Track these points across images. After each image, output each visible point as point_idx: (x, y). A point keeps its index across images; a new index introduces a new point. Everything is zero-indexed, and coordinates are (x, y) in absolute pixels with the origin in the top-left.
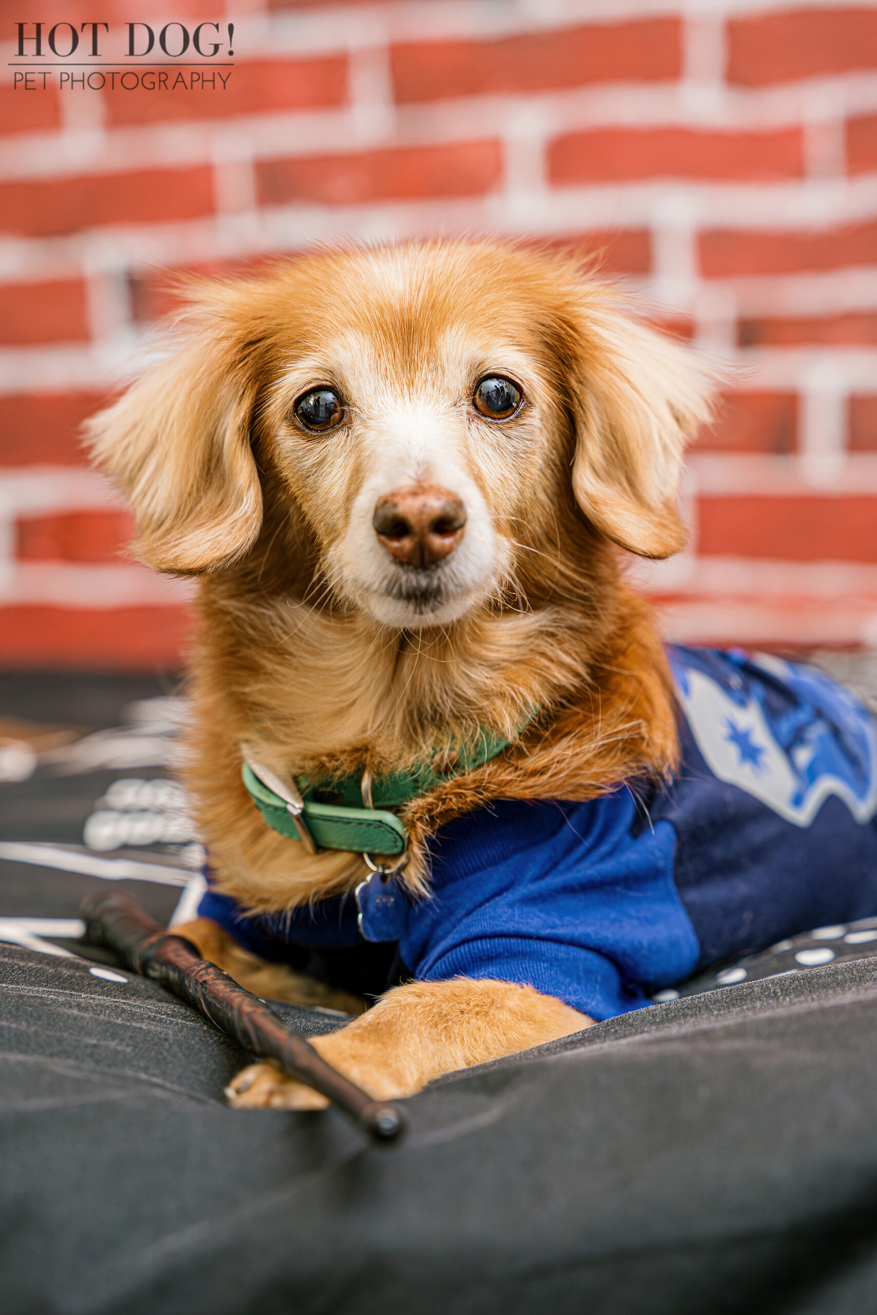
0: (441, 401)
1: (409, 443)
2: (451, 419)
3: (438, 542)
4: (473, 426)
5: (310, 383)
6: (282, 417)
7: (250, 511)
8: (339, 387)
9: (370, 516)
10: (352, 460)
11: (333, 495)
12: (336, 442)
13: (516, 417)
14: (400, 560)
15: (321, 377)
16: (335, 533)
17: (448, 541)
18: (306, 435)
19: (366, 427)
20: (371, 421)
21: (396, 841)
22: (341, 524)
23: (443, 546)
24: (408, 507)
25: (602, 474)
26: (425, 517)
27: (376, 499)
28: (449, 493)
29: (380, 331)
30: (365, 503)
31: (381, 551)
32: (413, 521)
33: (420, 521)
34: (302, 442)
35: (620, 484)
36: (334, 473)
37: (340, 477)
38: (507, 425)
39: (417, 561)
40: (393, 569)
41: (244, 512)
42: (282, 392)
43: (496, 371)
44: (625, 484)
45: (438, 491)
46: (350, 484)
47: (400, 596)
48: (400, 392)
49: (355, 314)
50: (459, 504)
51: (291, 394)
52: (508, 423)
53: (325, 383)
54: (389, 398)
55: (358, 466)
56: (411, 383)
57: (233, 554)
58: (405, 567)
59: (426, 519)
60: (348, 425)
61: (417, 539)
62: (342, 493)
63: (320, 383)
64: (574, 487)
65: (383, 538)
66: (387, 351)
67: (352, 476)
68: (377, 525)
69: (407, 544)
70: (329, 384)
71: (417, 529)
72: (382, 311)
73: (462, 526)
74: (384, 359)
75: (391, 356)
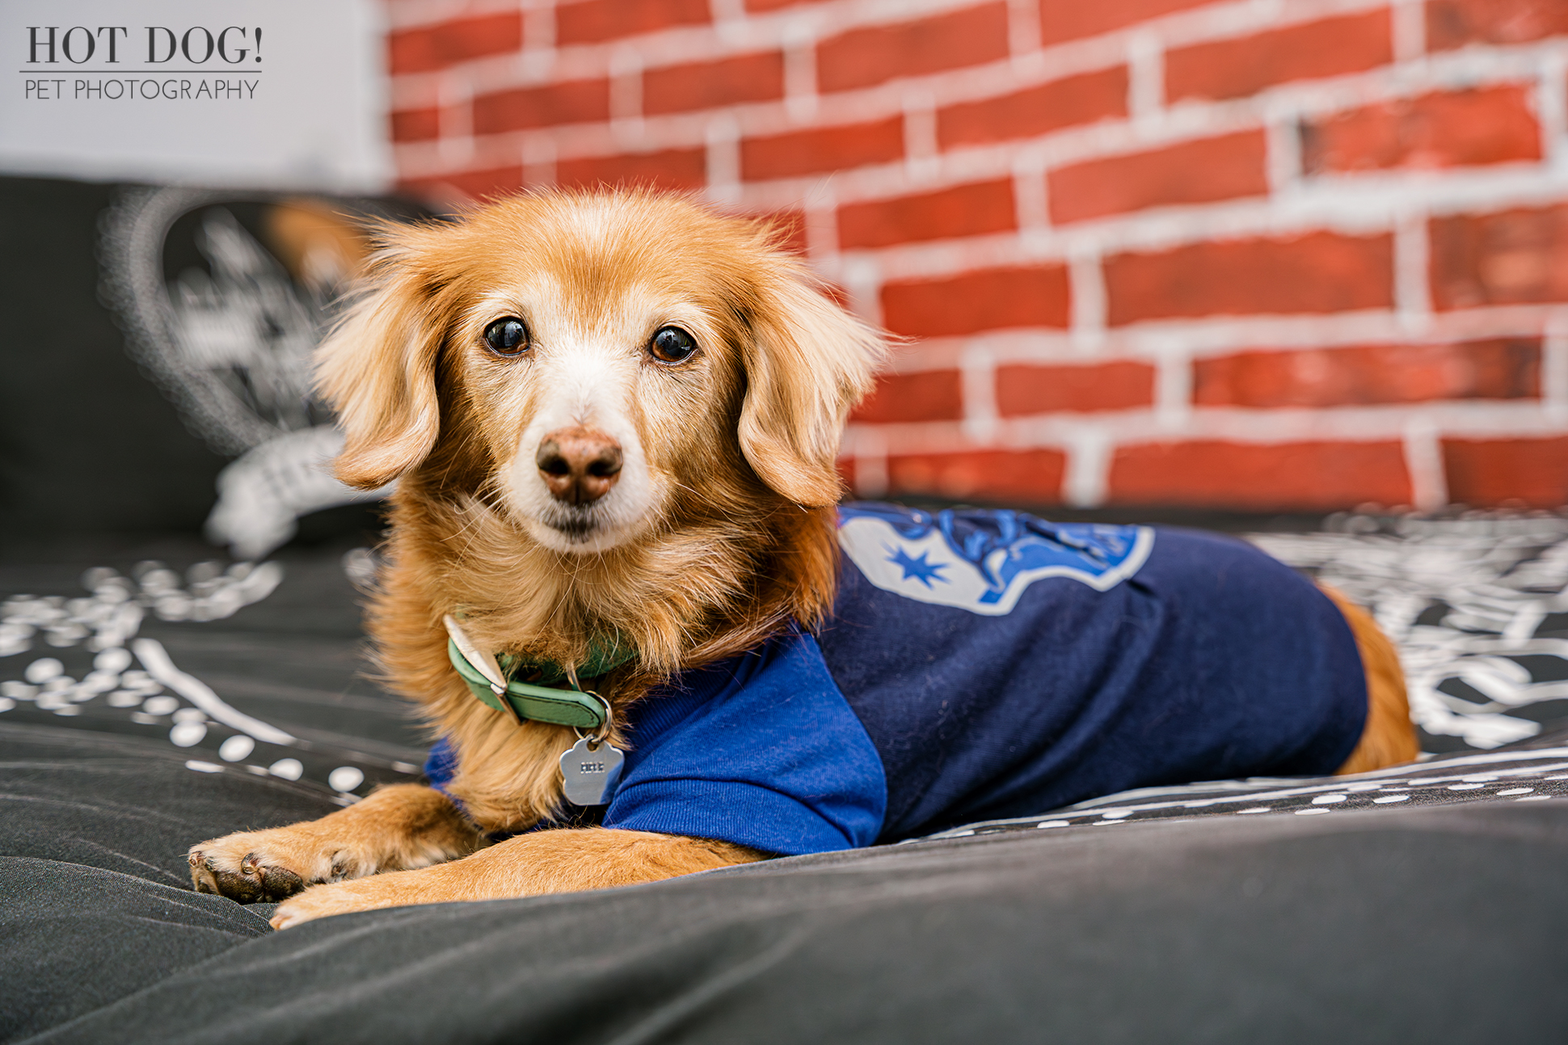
0: (617, 346)
1: (581, 385)
2: (624, 365)
3: (594, 483)
4: (645, 371)
5: (501, 312)
6: (472, 340)
7: (423, 428)
8: (527, 320)
9: (535, 450)
10: (530, 390)
11: (510, 419)
12: (519, 368)
13: (688, 362)
14: (559, 495)
15: (511, 308)
16: (506, 454)
17: (603, 483)
18: (492, 355)
19: (546, 363)
20: (551, 358)
21: (592, 719)
22: (513, 447)
23: (597, 489)
24: (570, 449)
25: (765, 425)
26: (582, 460)
27: (542, 435)
28: (608, 439)
29: (573, 277)
30: (533, 436)
31: (542, 484)
32: (571, 461)
33: (577, 463)
34: (487, 362)
35: (782, 436)
36: (513, 398)
37: (518, 404)
38: (678, 369)
39: (573, 498)
40: (551, 502)
41: (416, 430)
42: (475, 317)
43: (673, 324)
44: (787, 437)
45: (599, 437)
46: (525, 413)
47: (555, 526)
48: (581, 335)
49: (549, 256)
50: (618, 450)
51: (483, 319)
52: (679, 366)
53: (514, 315)
54: (570, 340)
55: (534, 398)
56: (592, 327)
57: (401, 468)
58: (561, 502)
59: (584, 461)
60: (532, 356)
61: (574, 478)
62: (518, 419)
63: (509, 314)
64: (739, 433)
65: (543, 473)
66: (576, 295)
67: (526, 408)
68: (539, 461)
69: (564, 481)
70: (517, 316)
71: (575, 470)
72: (576, 256)
73: (618, 471)
74: (572, 301)
75: (579, 299)
